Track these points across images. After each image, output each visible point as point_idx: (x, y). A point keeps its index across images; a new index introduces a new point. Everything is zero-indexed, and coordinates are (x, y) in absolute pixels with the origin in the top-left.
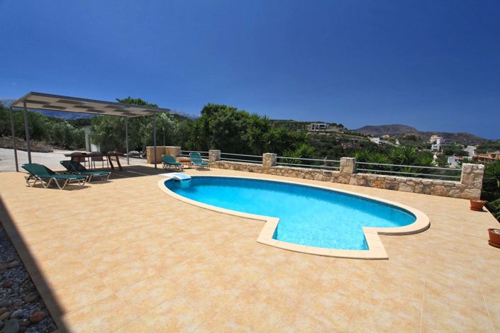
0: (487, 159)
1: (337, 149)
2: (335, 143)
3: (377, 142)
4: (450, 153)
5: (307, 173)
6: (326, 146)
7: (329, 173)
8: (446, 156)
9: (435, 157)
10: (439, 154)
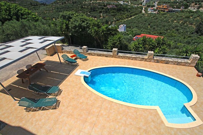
0: (161, 8)
1: (106, 9)
2: (105, 6)
3: (122, 4)
4: (149, 6)
5: (134, 58)
6: (101, 8)
7: (143, 58)
8: (147, 8)
9: (144, 8)
10: (145, 7)
